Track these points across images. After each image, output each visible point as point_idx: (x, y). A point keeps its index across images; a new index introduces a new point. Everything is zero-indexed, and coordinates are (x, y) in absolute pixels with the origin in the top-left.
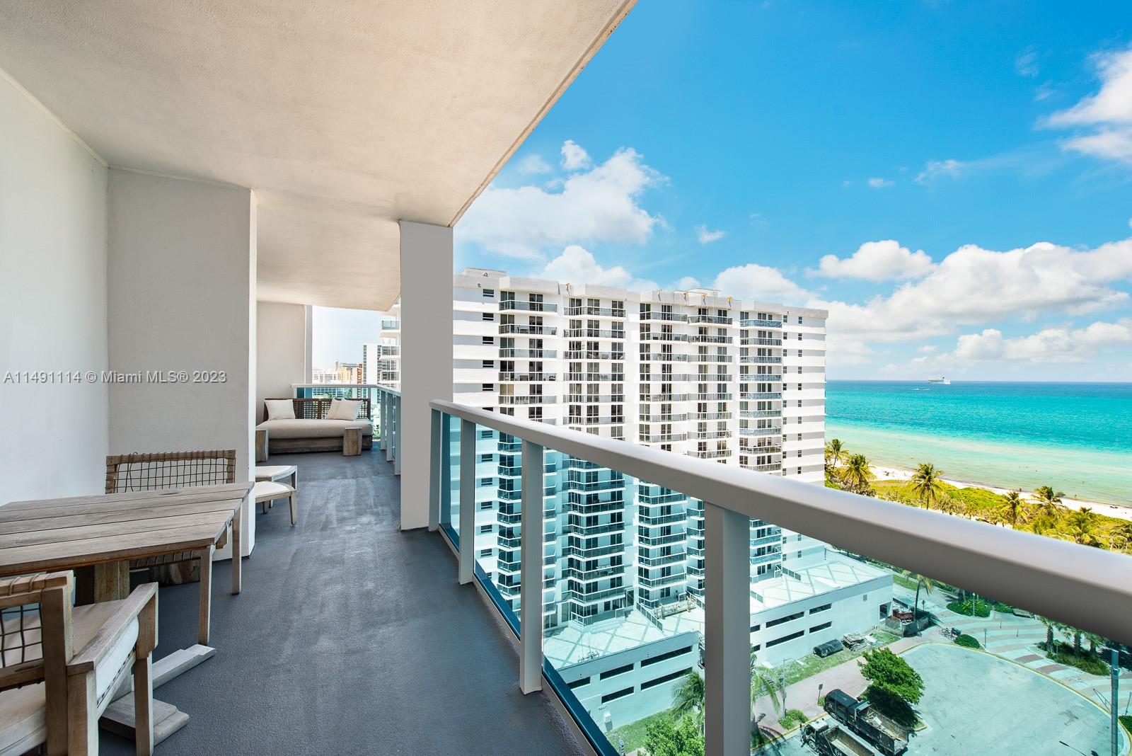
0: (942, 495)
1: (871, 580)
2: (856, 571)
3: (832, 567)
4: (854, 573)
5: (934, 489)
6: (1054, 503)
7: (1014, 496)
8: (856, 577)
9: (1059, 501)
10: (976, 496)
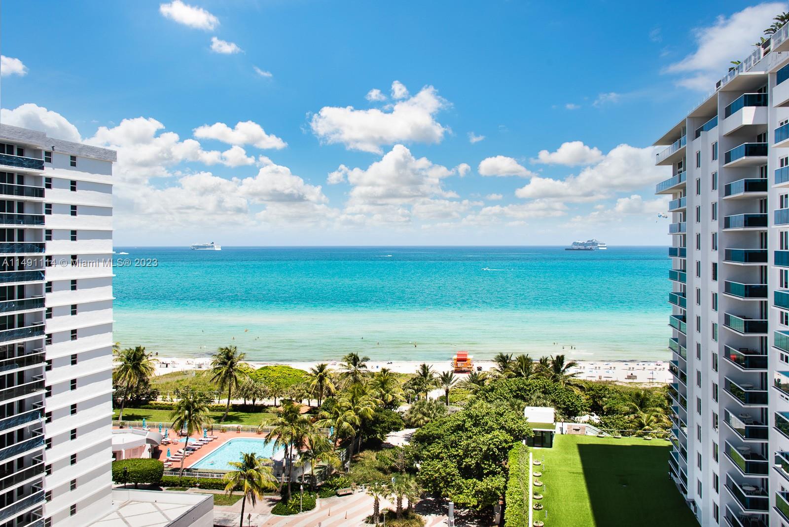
0: (245, 380)
1: (188, 512)
2: (162, 506)
3: (124, 512)
4: (159, 510)
5: (236, 374)
6: (359, 369)
7: (322, 368)
8: (164, 515)
9: (364, 366)
10: (276, 374)
